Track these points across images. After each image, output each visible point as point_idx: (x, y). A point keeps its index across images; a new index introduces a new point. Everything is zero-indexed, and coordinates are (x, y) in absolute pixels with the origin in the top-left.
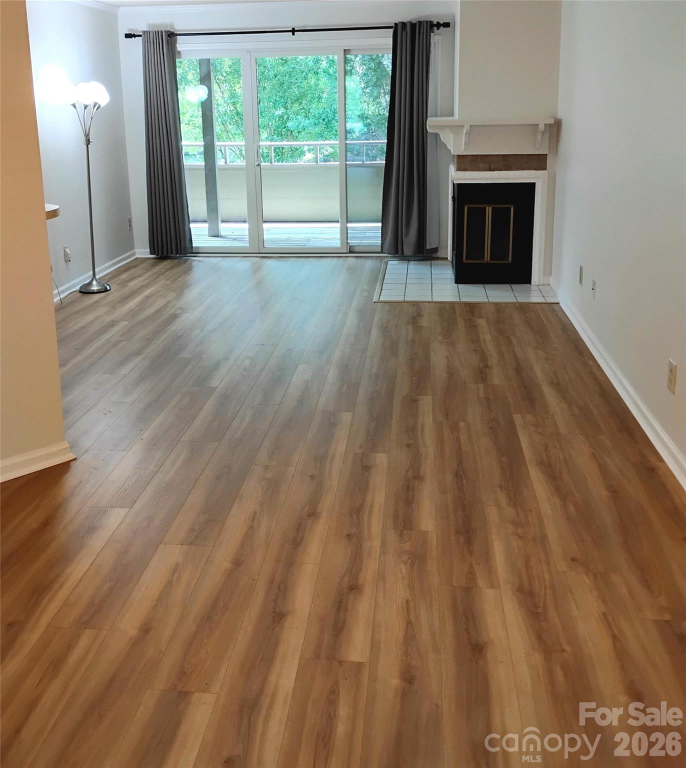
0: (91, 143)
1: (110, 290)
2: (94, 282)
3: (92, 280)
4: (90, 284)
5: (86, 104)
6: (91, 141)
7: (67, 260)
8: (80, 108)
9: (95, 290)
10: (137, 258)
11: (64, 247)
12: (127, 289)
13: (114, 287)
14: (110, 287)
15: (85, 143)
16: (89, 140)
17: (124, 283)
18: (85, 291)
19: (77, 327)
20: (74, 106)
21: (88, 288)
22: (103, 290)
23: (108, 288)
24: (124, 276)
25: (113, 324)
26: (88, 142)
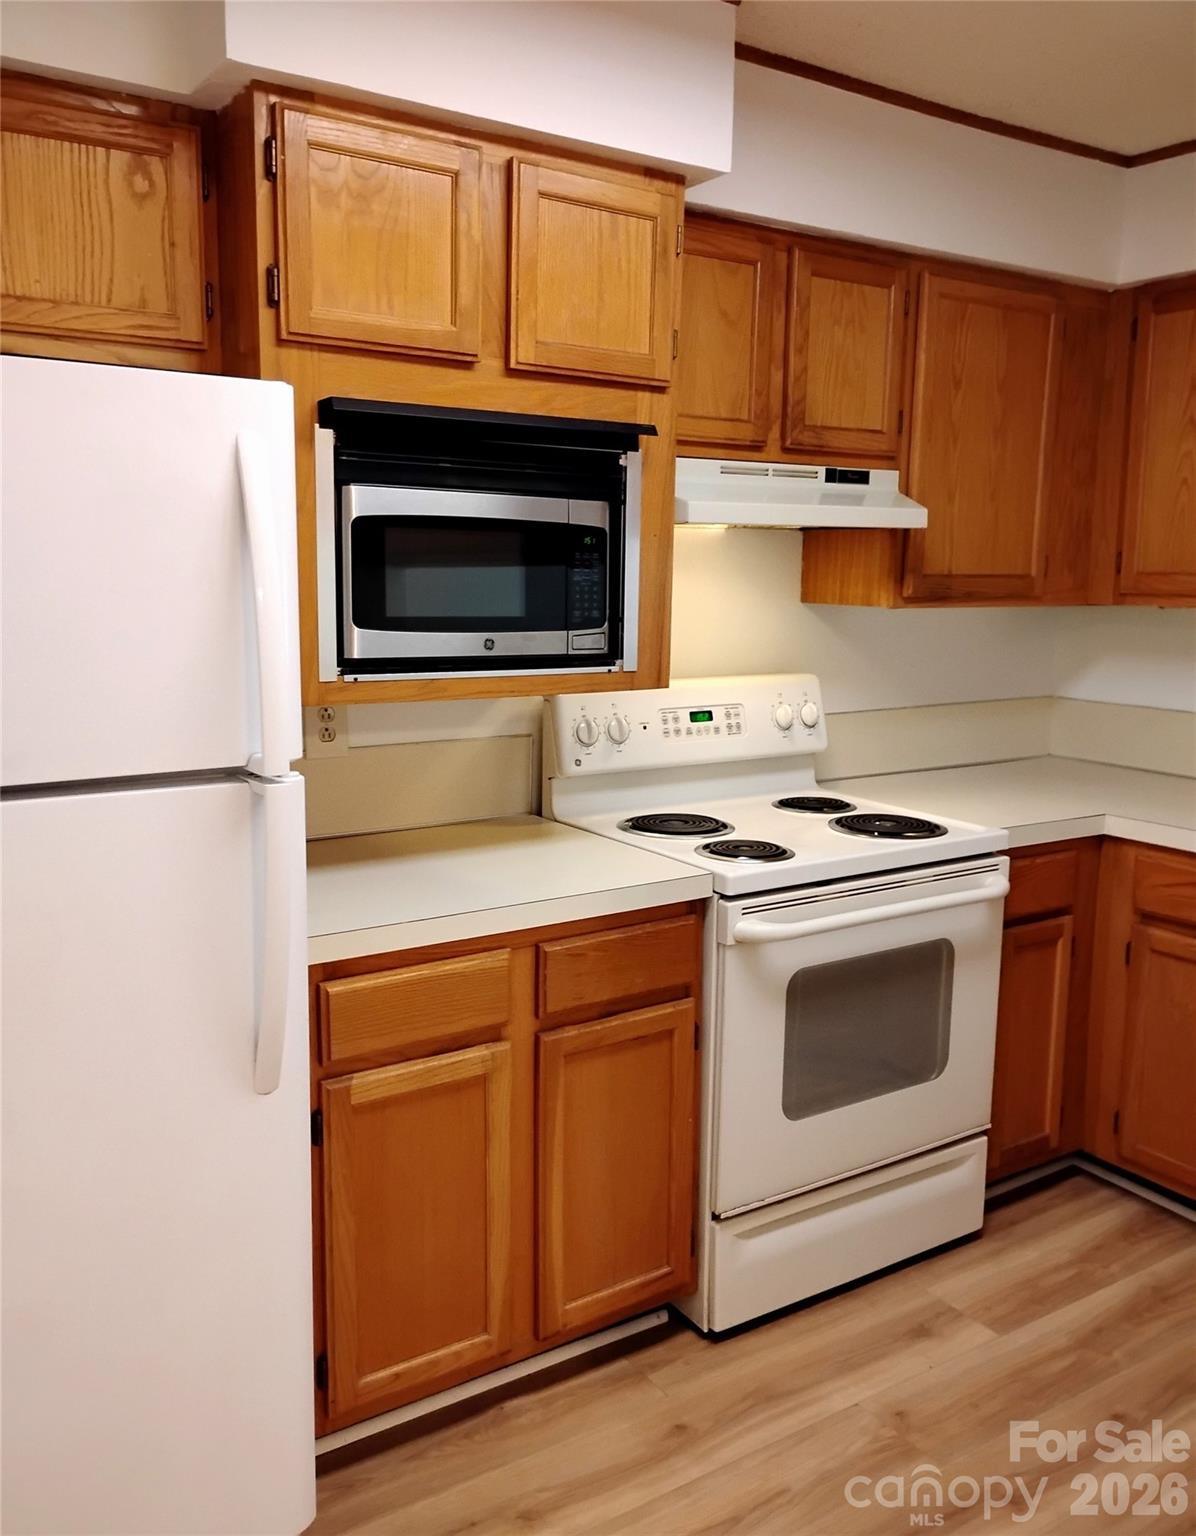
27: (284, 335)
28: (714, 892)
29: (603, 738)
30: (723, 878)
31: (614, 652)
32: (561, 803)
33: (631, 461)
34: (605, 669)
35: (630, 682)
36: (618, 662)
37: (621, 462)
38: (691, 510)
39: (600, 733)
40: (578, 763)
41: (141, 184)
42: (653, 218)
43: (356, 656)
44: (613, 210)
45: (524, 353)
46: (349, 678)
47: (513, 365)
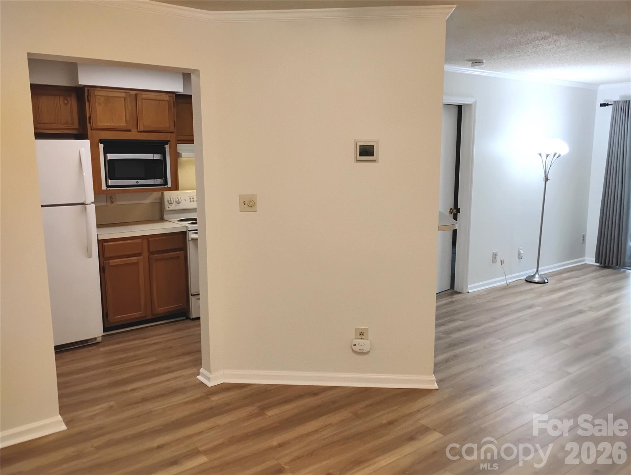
0: (548, 180)
1: (547, 283)
2: (537, 276)
3: (535, 274)
4: (533, 276)
5: (548, 154)
6: (549, 179)
7: (520, 257)
8: (544, 156)
9: (535, 281)
10: (585, 264)
11: (519, 249)
12: (560, 284)
13: (551, 281)
14: (548, 281)
15: (544, 180)
16: (547, 178)
17: (560, 281)
18: (529, 281)
19: (505, 303)
20: (540, 155)
21: (532, 279)
22: (542, 282)
23: (546, 281)
24: (565, 275)
25: (530, 307)
26: (546, 179)
27: (92, 128)
28: (187, 230)
29: (175, 202)
30: (188, 227)
31: (166, 183)
32: (166, 217)
33: (167, 147)
34: (164, 187)
35: (170, 189)
36: (167, 185)
37: (165, 147)
38: (182, 155)
39: (174, 201)
40: (169, 208)
41: (66, 102)
42: (168, 101)
43: (110, 185)
44: (159, 100)
45: (141, 128)
46: (108, 189)
47: (139, 130)
